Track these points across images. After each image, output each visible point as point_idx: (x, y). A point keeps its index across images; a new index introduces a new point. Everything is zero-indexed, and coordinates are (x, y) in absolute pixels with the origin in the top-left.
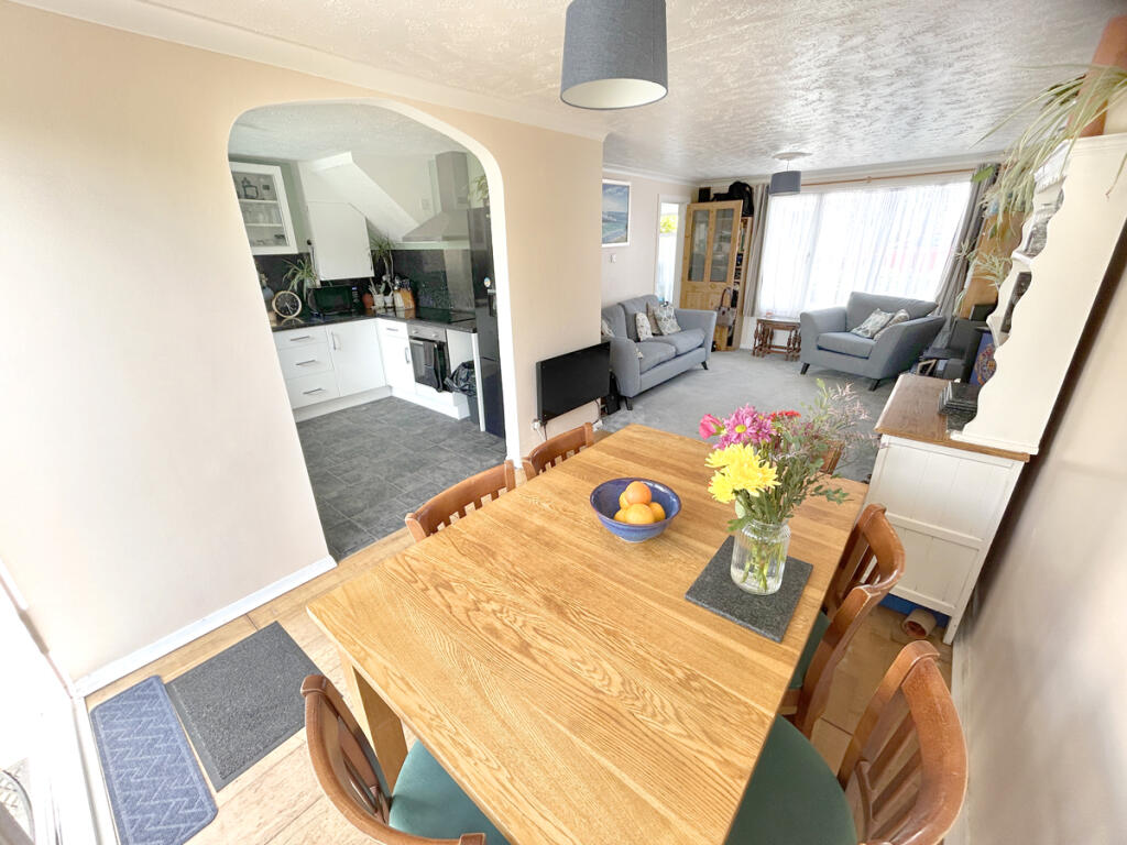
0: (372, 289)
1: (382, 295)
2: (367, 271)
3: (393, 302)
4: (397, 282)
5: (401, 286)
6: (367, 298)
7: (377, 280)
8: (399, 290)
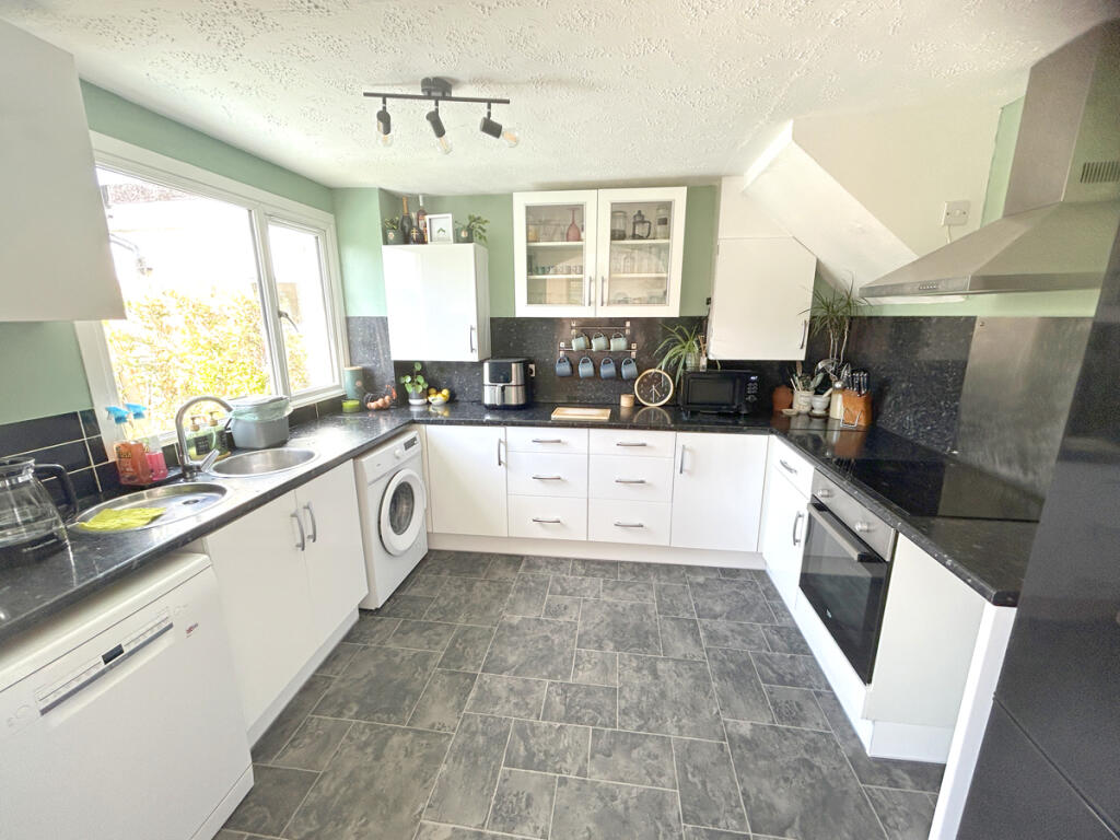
0: (797, 382)
1: (811, 393)
2: (792, 349)
3: (828, 409)
4: (845, 373)
5: (849, 383)
6: (781, 394)
7: (809, 366)
8: (844, 388)
